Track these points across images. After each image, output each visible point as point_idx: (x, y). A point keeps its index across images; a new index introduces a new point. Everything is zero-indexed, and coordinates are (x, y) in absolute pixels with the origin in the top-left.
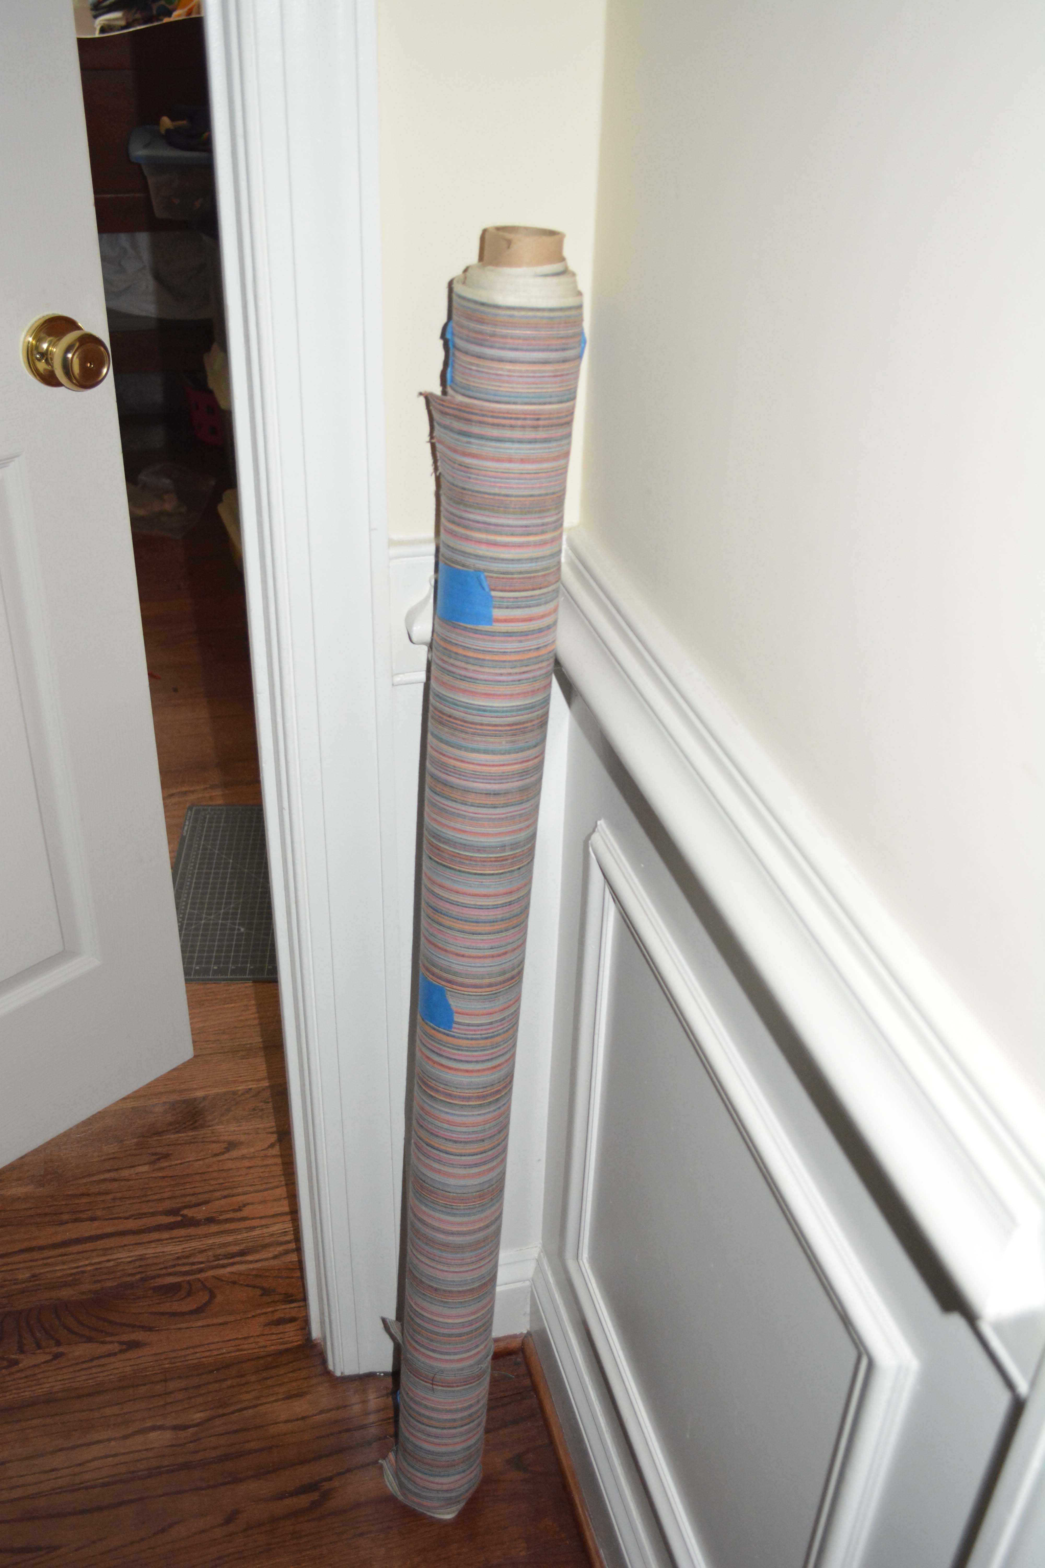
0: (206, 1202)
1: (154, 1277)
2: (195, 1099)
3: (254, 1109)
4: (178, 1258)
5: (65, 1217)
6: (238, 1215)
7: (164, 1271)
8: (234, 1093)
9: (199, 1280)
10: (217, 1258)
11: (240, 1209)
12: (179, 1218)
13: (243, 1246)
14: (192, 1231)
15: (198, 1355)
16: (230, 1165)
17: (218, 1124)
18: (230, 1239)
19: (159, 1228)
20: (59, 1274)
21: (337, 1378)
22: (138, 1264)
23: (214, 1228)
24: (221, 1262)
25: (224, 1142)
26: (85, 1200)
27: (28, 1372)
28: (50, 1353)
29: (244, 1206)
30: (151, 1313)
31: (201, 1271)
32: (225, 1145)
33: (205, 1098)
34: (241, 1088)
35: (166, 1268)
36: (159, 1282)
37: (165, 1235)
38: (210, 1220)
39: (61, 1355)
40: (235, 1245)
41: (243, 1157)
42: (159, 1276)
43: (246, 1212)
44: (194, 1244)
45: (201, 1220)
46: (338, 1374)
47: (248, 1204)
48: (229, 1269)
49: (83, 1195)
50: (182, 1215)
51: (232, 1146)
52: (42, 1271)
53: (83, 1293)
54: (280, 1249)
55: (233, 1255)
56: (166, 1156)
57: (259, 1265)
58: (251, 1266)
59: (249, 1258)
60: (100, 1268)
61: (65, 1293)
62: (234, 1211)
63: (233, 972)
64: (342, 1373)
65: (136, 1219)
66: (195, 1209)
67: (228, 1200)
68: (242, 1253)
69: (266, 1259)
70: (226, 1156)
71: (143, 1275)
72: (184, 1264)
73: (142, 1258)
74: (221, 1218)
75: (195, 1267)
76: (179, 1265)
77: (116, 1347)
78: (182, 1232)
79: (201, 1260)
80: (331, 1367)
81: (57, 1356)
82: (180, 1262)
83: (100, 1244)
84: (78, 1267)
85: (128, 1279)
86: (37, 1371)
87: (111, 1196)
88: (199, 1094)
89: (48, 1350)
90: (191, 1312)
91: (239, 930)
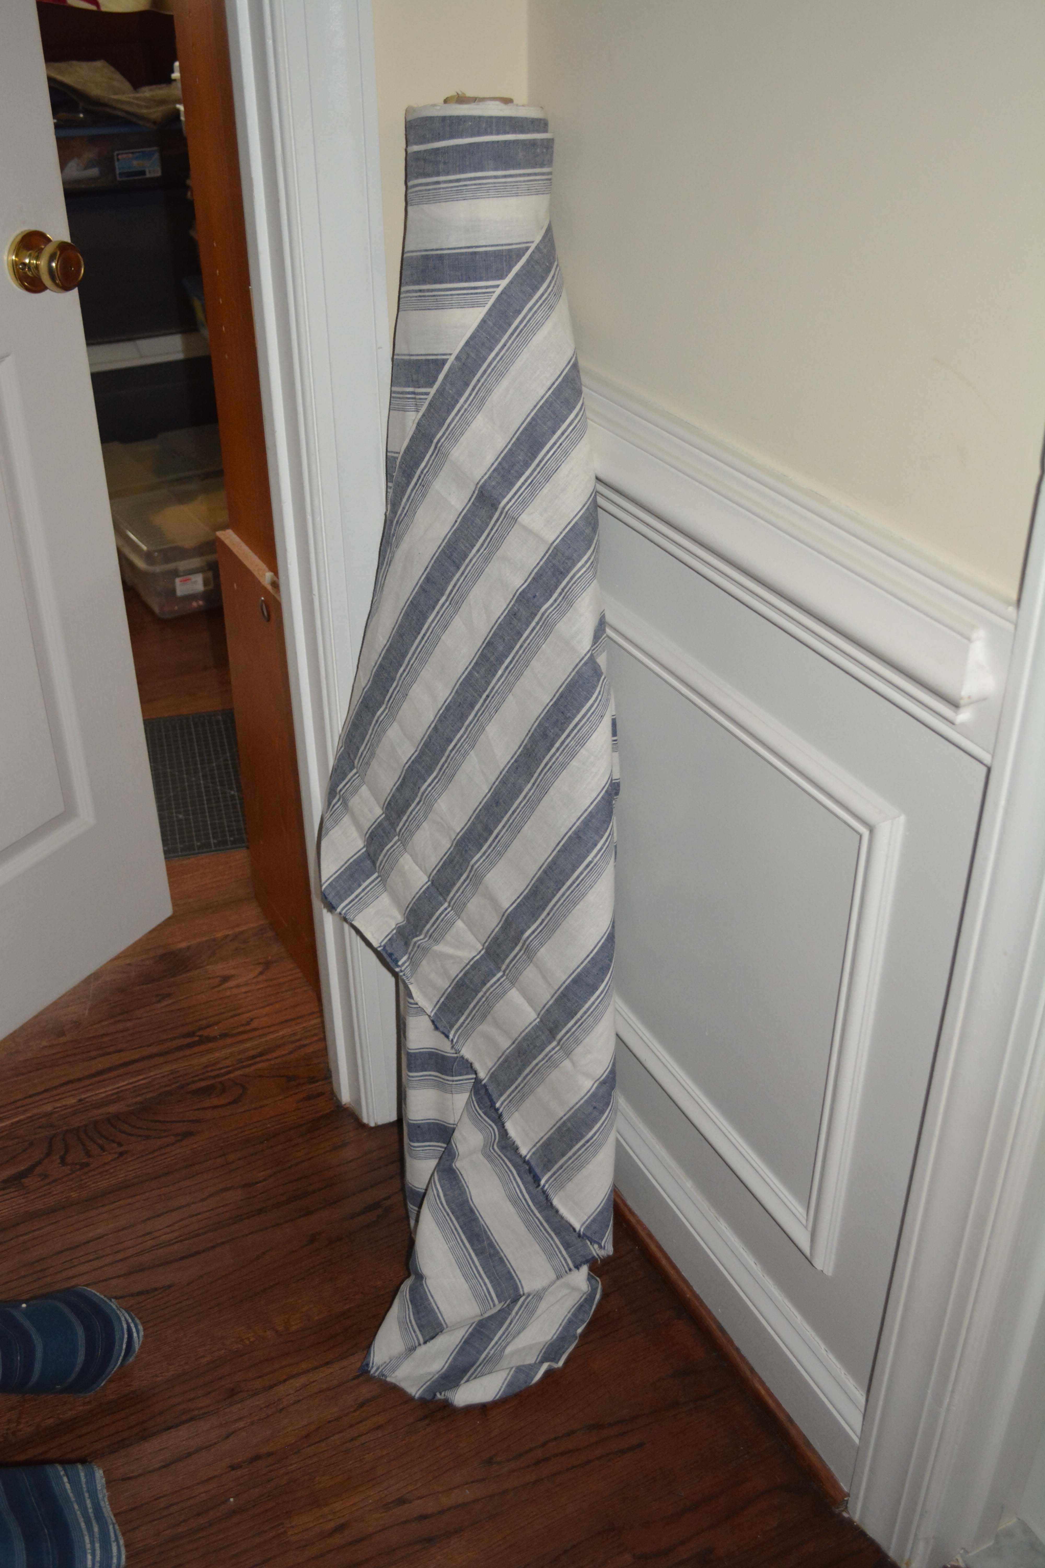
0: (217, 1023)
1: (188, 1084)
2: (181, 950)
3: (236, 949)
4: (206, 1067)
5: (93, 1054)
6: (248, 1028)
7: (196, 1078)
8: (214, 940)
9: (229, 1079)
10: (240, 1061)
11: (248, 1023)
12: (197, 1039)
13: (259, 1050)
14: (210, 1045)
15: (246, 1133)
16: (228, 993)
17: (207, 965)
18: (248, 1045)
19: (180, 1048)
20: (103, 1095)
21: (372, 1128)
22: (171, 1077)
23: (229, 1041)
24: (245, 1064)
25: (217, 977)
26: (106, 1039)
27: (101, 1170)
28: (115, 1153)
29: (252, 1020)
30: (196, 1110)
31: (229, 1072)
32: (219, 979)
33: (189, 948)
34: (220, 935)
35: (197, 1076)
36: (193, 1087)
37: (188, 1052)
38: (224, 1036)
39: (126, 1152)
40: (253, 1049)
41: (238, 986)
42: (193, 1082)
43: (254, 1024)
44: (217, 1055)
45: (216, 1037)
46: (372, 1124)
47: (255, 1018)
48: (253, 1068)
49: (103, 1035)
50: (198, 1036)
51: (226, 979)
52: (86, 1096)
53: (128, 1106)
54: (291, 1047)
55: (253, 1057)
56: (169, 995)
57: (278, 1061)
58: (272, 1062)
59: (269, 1057)
60: (139, 1085)
61: (113, 1109)
62: (243, 1025)
63: (182, 850)
64: (376, 1124)
65: (157, 1045)
66: (208, 1030)
67: (236, 1018)
68: (261, 1054)
69: (284, 1056)
70: (223, 986)
71: (178, 1084)
72: (212, 1071)
73: (172, 1072)
74: (234, 1032)
75: (222, 1071)
76: (207, 1072)
77: (172, 1139)
78: (203, 1047)
79: (225, 1065)
80: (365, 1120)
81: (121, 1154)
82: (209, 1069)
83: (134, 1067)
84: (118, 1088)
85: (167, 1089)
86: (107, 1167)
87: (130, 1032)
88: (184, 945)
89: (111, 1152)
90: (229, 1104)
91: (177, 817)
